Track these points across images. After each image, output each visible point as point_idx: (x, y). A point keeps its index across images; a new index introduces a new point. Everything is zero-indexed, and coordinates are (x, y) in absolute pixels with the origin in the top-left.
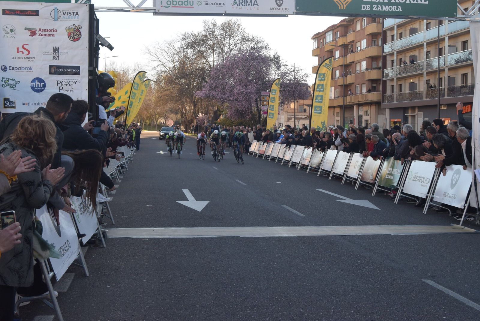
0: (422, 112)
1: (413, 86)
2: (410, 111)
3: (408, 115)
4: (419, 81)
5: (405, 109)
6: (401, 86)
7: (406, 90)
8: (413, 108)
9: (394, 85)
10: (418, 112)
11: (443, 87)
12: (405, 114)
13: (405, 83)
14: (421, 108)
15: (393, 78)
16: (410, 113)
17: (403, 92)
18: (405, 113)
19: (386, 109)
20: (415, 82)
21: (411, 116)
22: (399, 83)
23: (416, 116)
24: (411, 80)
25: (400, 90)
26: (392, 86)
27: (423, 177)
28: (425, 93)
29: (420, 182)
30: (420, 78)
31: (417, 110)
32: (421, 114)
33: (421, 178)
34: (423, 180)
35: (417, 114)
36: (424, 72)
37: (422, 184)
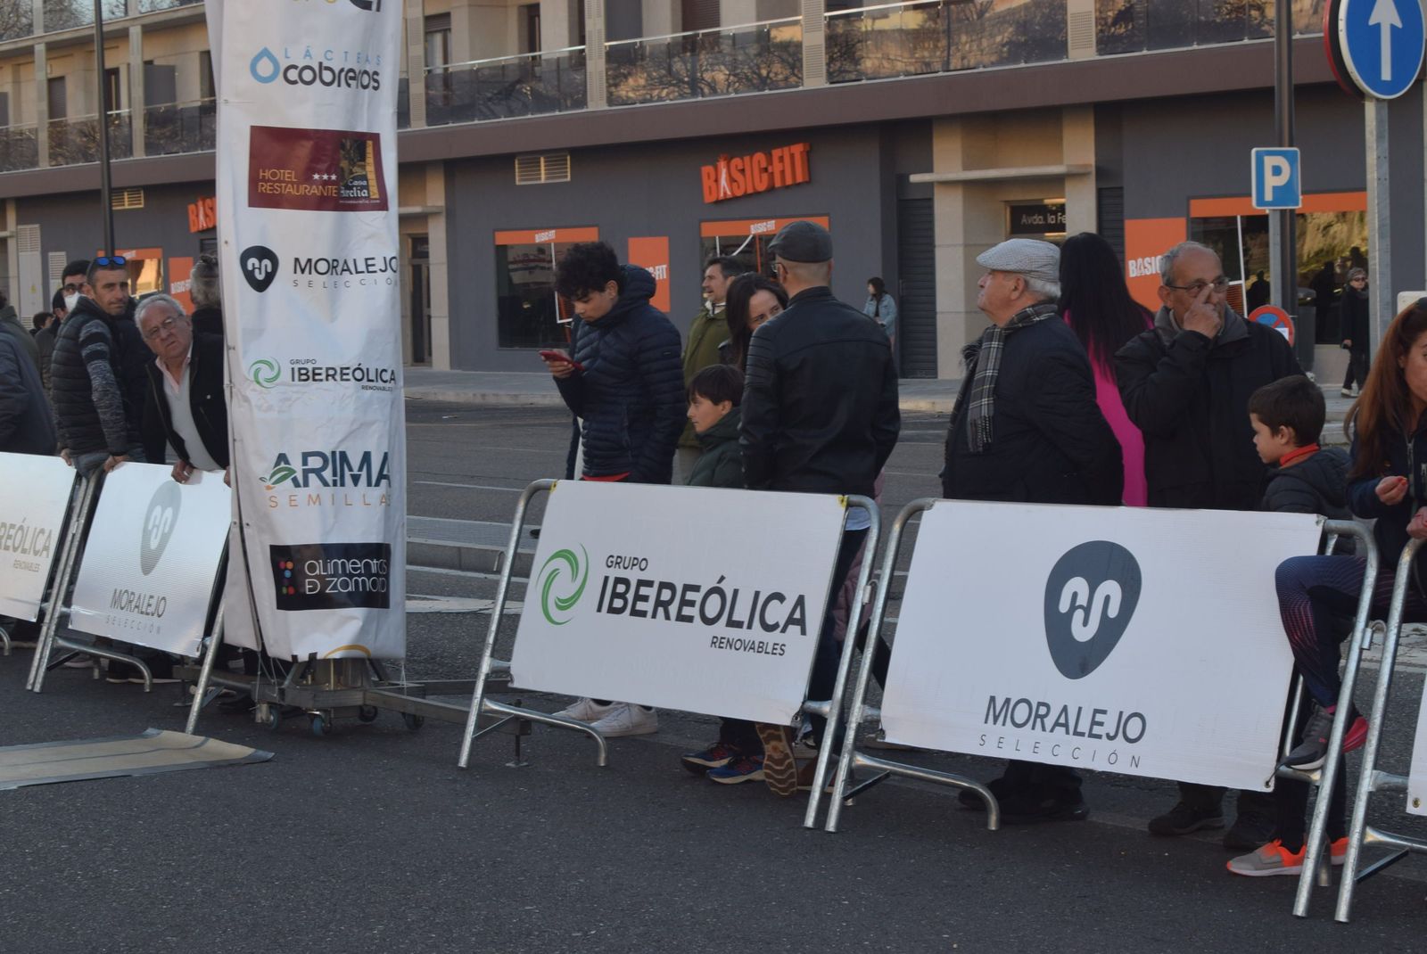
0: (37, 226)
4: (17, 82)
10: (19, 222)
11: (124, 111)
14: (30, 207)
23: (11, 244)
27: (21, 528)
28: (43, 137)
29: (11, 548)
30: (22, 67)
31: (11, 217)
32: (32, 231)
33: (12, 532)
34: (23, 540)
35: (15, 235)
36: (39, 41)
37: (19, 556)
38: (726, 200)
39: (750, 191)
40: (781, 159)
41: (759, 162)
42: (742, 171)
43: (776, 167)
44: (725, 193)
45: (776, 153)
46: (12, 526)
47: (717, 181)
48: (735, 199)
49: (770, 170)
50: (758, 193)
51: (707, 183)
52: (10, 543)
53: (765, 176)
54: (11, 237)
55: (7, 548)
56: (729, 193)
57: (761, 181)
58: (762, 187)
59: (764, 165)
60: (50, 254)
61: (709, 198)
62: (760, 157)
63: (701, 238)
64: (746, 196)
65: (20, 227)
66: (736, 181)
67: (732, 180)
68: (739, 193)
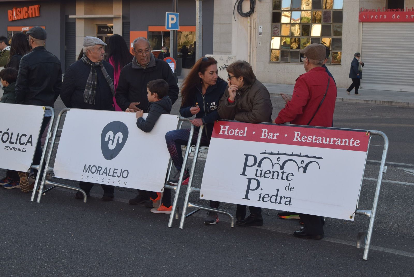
38: (15, 20)
39: (22, 18)
40: (32, 9)
41: (25, 10)
42: (20, 12)
43: (30, 12)
44: (15, 18)
45: (30, 7)
47: (12, 15)
48: (18, 20)
49: (28, 12)
50: (25, 19)
51: (10, 15)
53: (27, 14)
56: (16, 18)
57: (25, 15)
58: (26, 17)
59: (26, 11)
61: (10, 20)
62: (25, 8)
63: (7, 31)
64: (21, 19)
66: (18, 15)
67: (17, 15)
68: (19, 18)
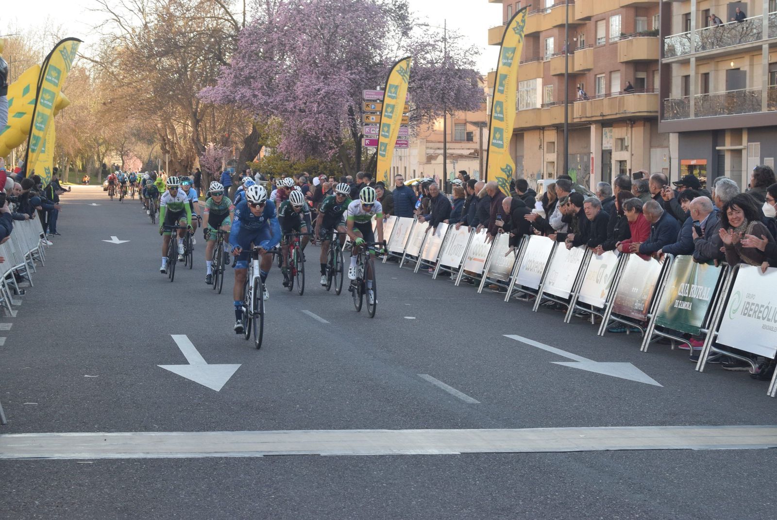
0: (759, 143)
1: (735, 78)
2: (728, 140)
3: (724, 151)
4: (752, 65)
5: (717, 135)
6: (706, 76)
7: (719, 87)
8: (737, 133)
9: (689, 76)
10: (749, 141)
12: (717, 148)
13: (717, 70)
14: (755, 132)
15: (688, 57)
16: (728, 145)
17: (711, 93)
18: (715, 144)
19: (671, 135)
20: (741, 69)
21: (732, 151)
22: (704, 70)
23: (744, 153)
24: (732, 64)
25: (706, 89)
26: (684, 79)
27: (767, 307)
28: (765, 95)
29: (761, 318)
30: (755, 57)
31: (745, 138)
32: (756, 146)
33: (762, 309)
34: (768, 314)
35: (747, 148)
36: (764, 42)
37: (765, 322)
46: (762, 306)
52: (760, 315)
54: (744, 149)
55: (759, 318)
60: (765, 159)
65: (749, 144)
